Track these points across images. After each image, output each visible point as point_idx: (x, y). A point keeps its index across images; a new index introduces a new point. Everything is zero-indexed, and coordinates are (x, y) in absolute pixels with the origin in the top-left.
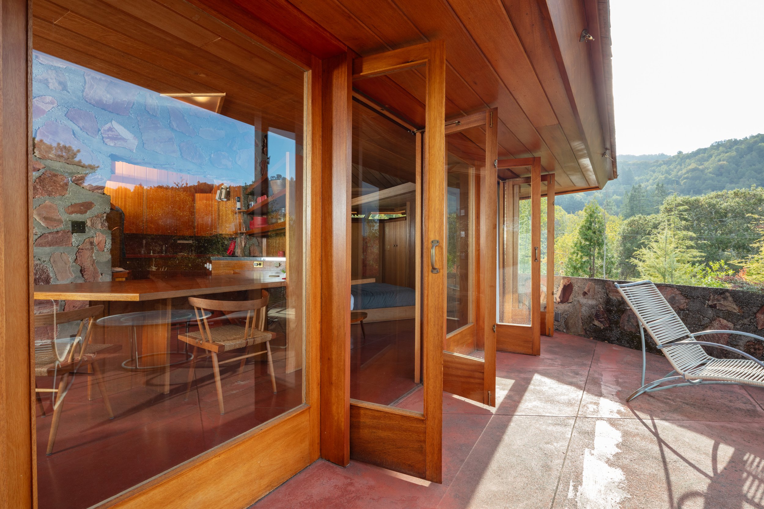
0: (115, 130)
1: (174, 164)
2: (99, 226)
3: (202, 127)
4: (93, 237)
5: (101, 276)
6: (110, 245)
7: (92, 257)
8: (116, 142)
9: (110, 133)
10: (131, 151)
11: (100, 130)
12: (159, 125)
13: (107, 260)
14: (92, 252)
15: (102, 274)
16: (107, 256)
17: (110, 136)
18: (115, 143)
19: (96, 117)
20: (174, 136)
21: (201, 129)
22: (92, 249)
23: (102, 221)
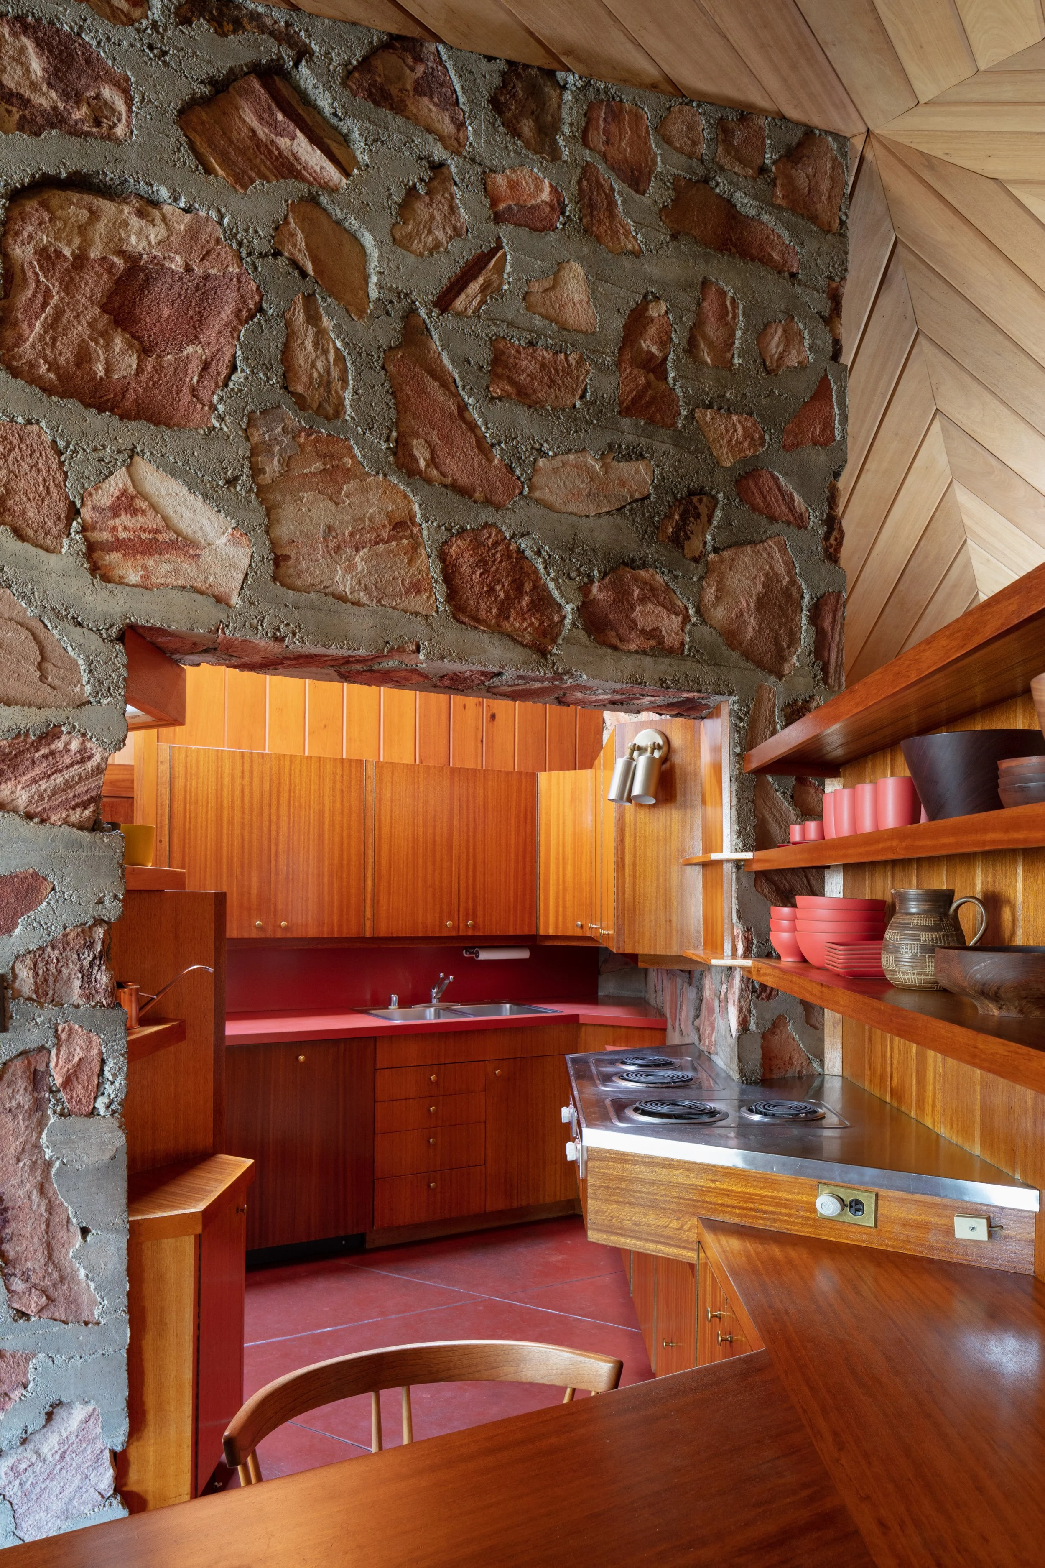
0: (144, 505)
1: (418, 650)
2: (75, 992)
3: (545, 455)
4: (42, 1047)
5: (78, 1241)
6: (120, 1081)
7: (37, 1146)
8: (151, 563)
9: (125, 519)
10: (219, 600)
11: (78, 512)
12: (349, 462)
13: (106, 1157)
14: (41, 1124)
15: (85, 1231)
16: (106, 1137)
17: (123, 535)
18: (144, 567)
19: (61, 444)
20: (416, 508)
21: (541, 462)
22: (38, 1106)
23: (86, 963)
